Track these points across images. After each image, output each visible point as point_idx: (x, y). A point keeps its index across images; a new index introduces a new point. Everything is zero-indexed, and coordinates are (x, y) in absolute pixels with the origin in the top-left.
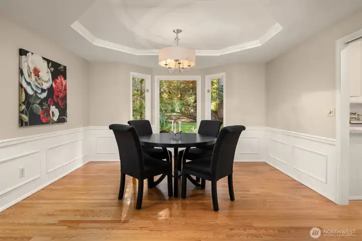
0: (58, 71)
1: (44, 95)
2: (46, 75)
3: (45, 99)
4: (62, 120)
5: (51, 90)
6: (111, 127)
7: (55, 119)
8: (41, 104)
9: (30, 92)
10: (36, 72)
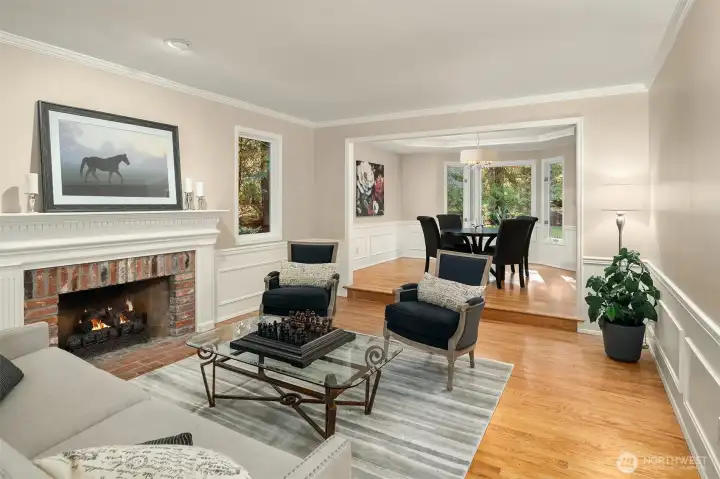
0: (378, 170)
1: (370, 192)
2: (371, 176)
3: (370, 196)
4: (380, 213)
5: (373, 187)
6: (419, 218)
7: (376, 212)
8: (368, 200)
9: (362, 191)
10: (365, 174)
